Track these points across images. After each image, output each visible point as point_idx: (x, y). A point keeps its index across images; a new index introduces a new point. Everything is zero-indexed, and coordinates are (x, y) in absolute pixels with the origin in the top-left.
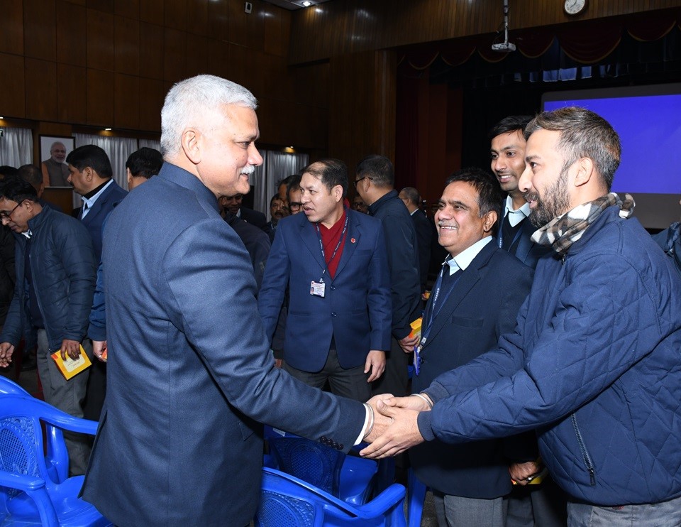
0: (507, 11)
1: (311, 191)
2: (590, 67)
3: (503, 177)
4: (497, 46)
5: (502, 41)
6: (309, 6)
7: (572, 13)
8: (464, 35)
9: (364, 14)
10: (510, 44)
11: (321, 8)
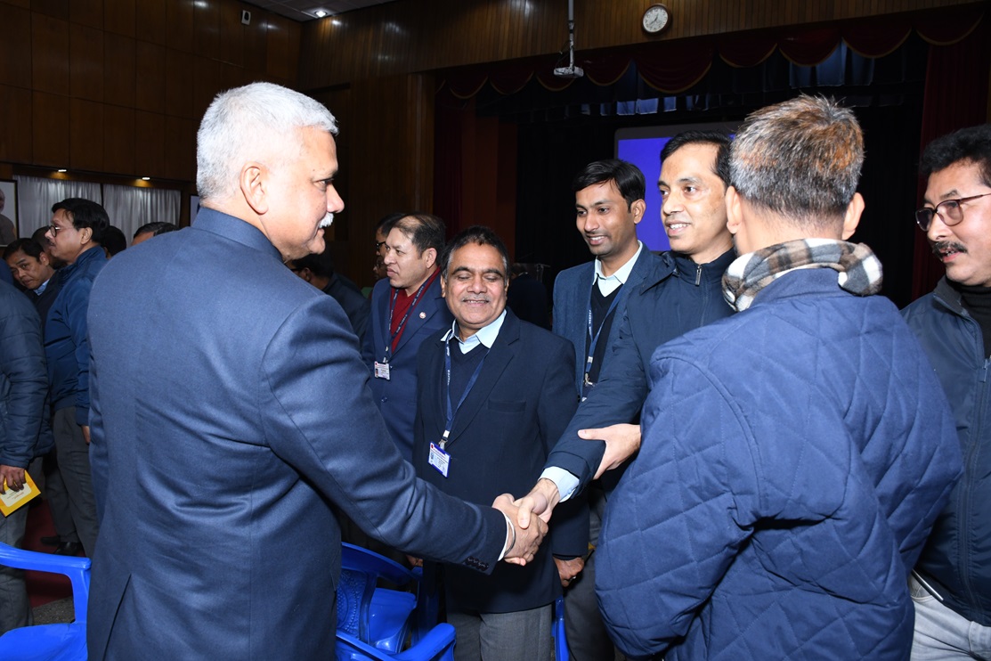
0: (572, 27)
1: (398, 251)
2: (675, 98)
3: (594, 239)
4: (561, 71)
5: (566, 64)
6: (324, 17)
7: (652, 31)
8: (519, 56)
9: (394, 27)
10: (577, 69)
11: (339, 20)
